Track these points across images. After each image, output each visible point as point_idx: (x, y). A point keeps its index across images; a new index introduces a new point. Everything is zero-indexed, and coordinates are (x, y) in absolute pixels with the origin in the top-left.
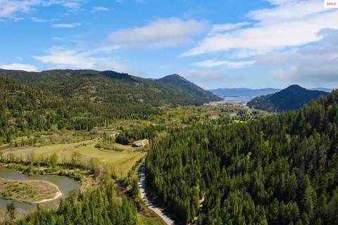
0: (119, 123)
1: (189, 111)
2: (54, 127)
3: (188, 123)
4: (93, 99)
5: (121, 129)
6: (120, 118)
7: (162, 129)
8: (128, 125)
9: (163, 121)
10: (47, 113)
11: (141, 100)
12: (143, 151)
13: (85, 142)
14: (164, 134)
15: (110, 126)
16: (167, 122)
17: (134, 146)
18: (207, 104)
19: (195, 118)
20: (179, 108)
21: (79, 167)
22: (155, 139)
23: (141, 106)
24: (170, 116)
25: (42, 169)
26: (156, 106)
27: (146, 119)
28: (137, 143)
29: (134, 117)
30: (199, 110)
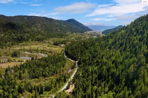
0: (52, 39)
1: (78, 35)
2: (30, 40)
3: (77, 39)
4: (40, 29)
5: (54, 41)
6: (52, 37)
7: (69, 41)
8: (56, 39)
9: (68, 39)
10: (27, 35)
11: (59, 30)
12: (63, 47)
13: (43, 45)
14: (69, 43)
15: (49, 40)
16: (70, 39)
17: (60, 46)
18: (86, 32)
19: (80, 38)
20: (74, 34)
21: (45, 51)
22: (67, 44)
23: (59, 33)
24: (71, 37)
25: (35, 51)
26: (65, 33)
27: (62, 38)
28: (61, 45)
29: (57, 37)
30: (82, 35)
